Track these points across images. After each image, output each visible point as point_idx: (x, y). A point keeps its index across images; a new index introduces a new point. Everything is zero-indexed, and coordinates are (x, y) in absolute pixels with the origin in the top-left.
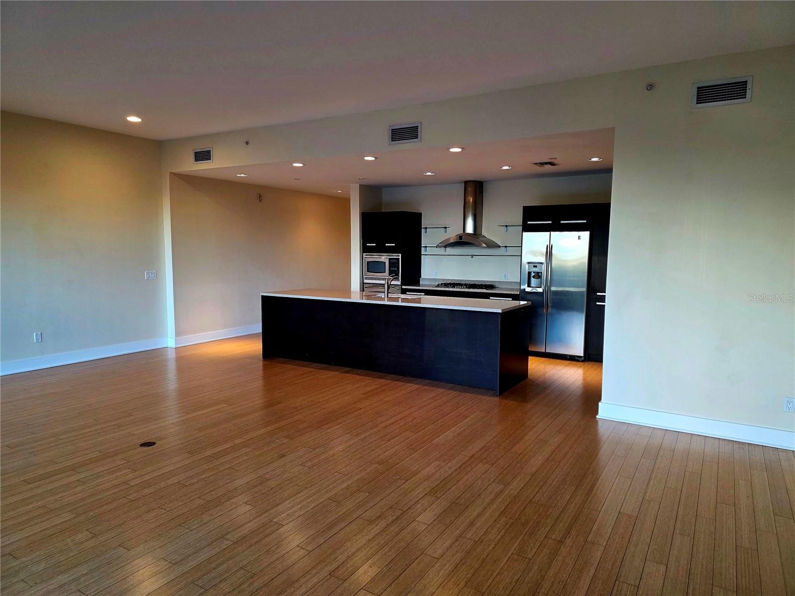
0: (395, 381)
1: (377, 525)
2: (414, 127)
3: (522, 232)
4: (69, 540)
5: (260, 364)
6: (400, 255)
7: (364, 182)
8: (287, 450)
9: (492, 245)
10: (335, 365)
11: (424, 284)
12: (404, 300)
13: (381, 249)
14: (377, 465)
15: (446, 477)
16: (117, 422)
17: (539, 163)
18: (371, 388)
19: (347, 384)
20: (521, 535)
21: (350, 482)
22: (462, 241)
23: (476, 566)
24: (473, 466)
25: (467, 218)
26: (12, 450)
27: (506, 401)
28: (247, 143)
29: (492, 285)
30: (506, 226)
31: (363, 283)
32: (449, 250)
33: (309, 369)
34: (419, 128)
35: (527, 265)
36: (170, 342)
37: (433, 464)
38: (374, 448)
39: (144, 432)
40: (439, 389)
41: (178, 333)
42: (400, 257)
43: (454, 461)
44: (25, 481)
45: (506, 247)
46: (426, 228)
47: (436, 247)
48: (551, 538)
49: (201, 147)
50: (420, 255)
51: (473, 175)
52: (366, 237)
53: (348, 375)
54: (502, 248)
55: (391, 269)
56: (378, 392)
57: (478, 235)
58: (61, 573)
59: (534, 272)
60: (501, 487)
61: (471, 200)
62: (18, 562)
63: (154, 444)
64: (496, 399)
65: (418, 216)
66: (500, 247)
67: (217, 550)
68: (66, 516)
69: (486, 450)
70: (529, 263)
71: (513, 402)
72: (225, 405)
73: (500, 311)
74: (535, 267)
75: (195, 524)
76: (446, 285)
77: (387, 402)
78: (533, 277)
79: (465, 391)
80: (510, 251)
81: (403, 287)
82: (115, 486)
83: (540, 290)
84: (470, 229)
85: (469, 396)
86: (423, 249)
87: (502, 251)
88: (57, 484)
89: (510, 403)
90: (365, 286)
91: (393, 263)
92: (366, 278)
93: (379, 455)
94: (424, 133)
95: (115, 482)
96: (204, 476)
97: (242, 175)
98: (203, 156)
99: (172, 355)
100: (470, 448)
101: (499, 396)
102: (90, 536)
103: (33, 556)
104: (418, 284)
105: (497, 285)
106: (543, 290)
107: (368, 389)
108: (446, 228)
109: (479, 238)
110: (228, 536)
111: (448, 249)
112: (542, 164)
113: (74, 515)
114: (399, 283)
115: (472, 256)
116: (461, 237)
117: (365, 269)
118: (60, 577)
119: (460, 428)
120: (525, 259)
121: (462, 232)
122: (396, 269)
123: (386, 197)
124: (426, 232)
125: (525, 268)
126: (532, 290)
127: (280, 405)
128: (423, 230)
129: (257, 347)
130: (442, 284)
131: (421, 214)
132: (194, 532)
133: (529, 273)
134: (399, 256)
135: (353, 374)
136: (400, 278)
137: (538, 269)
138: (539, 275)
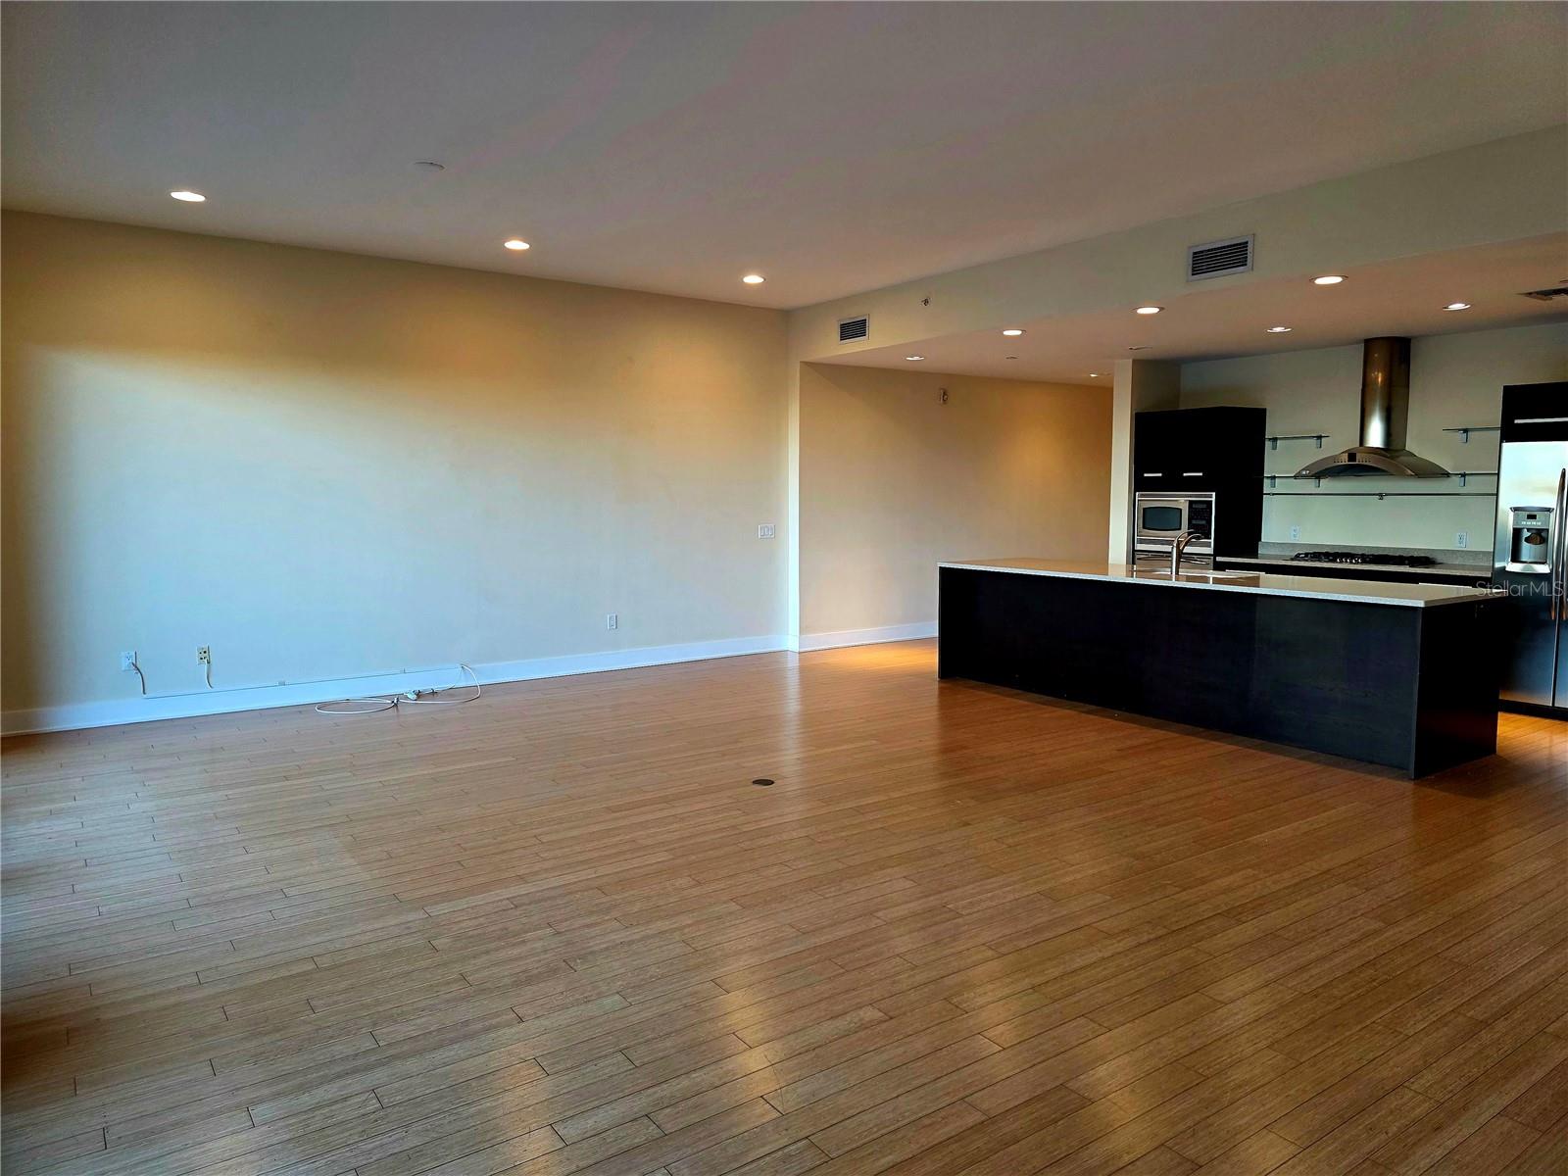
0: (1188, 734)
1: (1119, 941)
2: (1240, 244)
3: (1501, 442)
4: (668, 883)
5: (935, 685)
6: (1214, 494)
7: (1141, 355)
8: (974, 817)
9: (1429, 472)
10: (1069, 698)
11: (1266, 554)
12: (1217, 581)
13: (1173, 483)
14: (1132, 859)
15: (1265, 896)
16: (721, 749)
17: (1538, 293)
18: (1135, 742)
19: (1090, 731)
20: (1400, 999)
21: (1078, 876)
22: (1355, 466)
23: (1297, 1026)
24: (1325, 886)
25: (1371, 415)
26: (589, 770)
27: (1429, 791)
28: (926, 302)
29: (1427, 558)
30: (1466, 431)
31: (1134, 550)
32: (1326, 484)
33: (1021, 702)
34: (1250, 245)
35: (1511, 514)
36: (790, 640)
37: (1240, 873)
38: (1129, 834)
39: (758, 767)
40: (1277, 757)
41: (802, 630)
42: (1213, 499)
43: (1286, 875)
44: (607, 808)
45: (1464, 475)
46: (1275, 440)
47: (1295, 477)
48: (1465, 1016)
49: (852, 314)
50: (1261, 494)
51: (1384, 325)
52: (1142, 460)
53: (1091, 717)
54: (1454, 478)
55: (1194, 522)
56: (1149, 750)
57: (1397, 451)
58: (661, 918)
59: (1528, 530)
60: (1376, 925)
61: (1380, 380)
62: (608, 899)
63: (773, 783)
64: (1407, 786)
65: (1258, 417)
66: (1448, 475)
67: (863, 927)
68: (663, 856)
69: (1359, 866)
70: (1516, 509)
71: (1446, 794)
72: (874, 742)
73: (1421, 604)
74: (1532, 517)
75: (830, 892)
76: (1317, 556)
77: (1164, 767)
78: (1528, 540)
79: (1337, 765)
80: (1474, 485)
81: (1219, 559)
82: (722, 830)
83: (1544, 569)
84: (1375, 436)
85: (1345, 774)
86: (1267, 483)
87: (1453, 485)
88: (650, 817)
89: (1435, 794)
90: (1137, 556)
91: (1198, 512)
92: (1141, 542)
93: (1138, 845)
94: (1258, 254)
95: (722, 824)
96: (843, 834)
97: (916, 358)
98: (853, 329)
99: (793, 663)
100: (1327, 857)
101: (1414, 780)
102: (694, 883)
103: (626, 895)
104: (1255, 555)
105: (1439, 558)
106: (1552, 570)
107: (1129, 743)
108: (1320, 437)
109: (1398, 457)
110: (880, 914)
111: (1323, 481)
112: (1547, 294)
113: (671, 857)
114: (1210, 550)
115: (1381, 496)
116: (1352, 456)
117: (1139, 522)
118: (659, 923)
119: (1312, 825)
120: (1507, 501)
121: (1358, 445)
122: (1204, 522)
123: (1189, 380)
124: (1274, 448)
125: (1507, 522)
126: (1524, 568)
127: (965, 751)
128: (1268, 445)
129: (931, 659)
130: (1307, 554)
131: (1264, 410)
132: (830, 901)
133: (1517, 532)
134: (1211, 496)
135: (1103, 716)
136: (1212, 541)
137: (1539, 524)
138: (1541, 536)
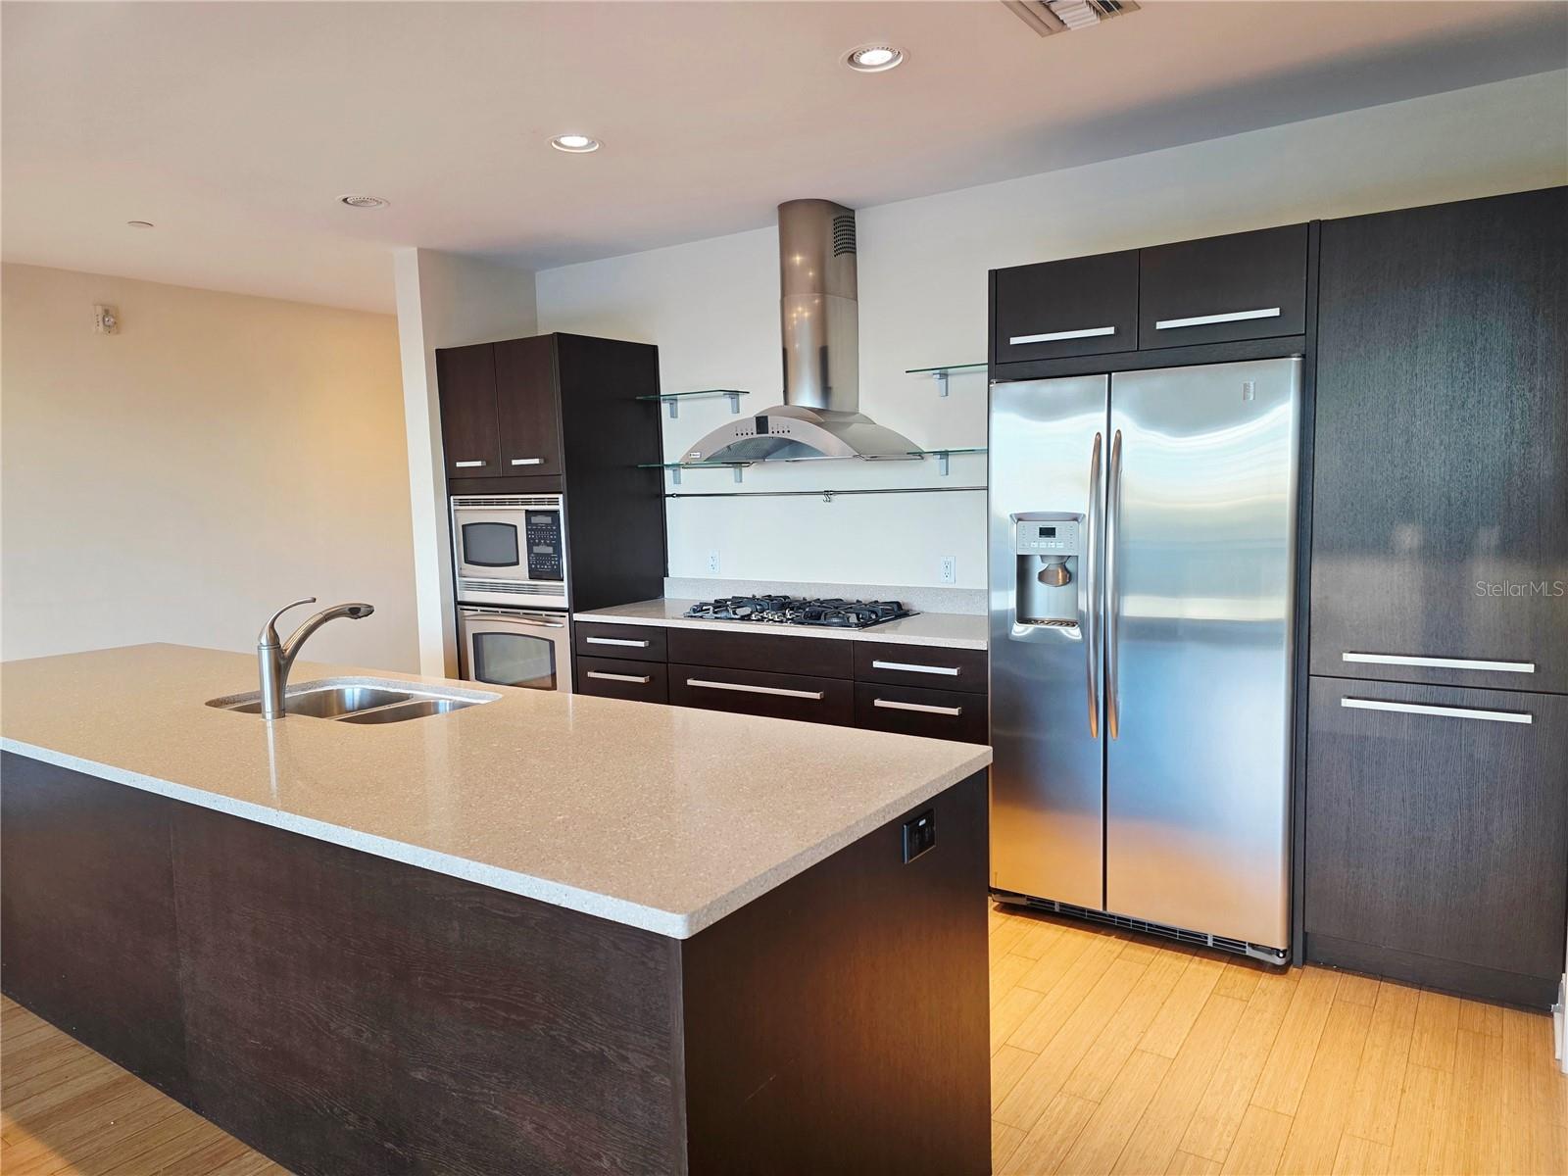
3: (990, 388)
6: (560, 497)
7: (434, 241)
13: (497, 479)
30: (943, 373)
31: (457, 603)
32: (752, 476)
35: (1013, 527)
42: (560, 507)
45: (945, 454)
46: (673, 399)
50: (659, 497)
52: (454, 436)
54: (930, 459)
55: (536, 549)
59: (1043, 558)
65: (648, 358)
66: (920, 455)
70: (1019, 519)
73: (675, 926)
74: (1048, 533)
78: (1042, 576)
80: (962, 471)
81: (577, 616)
83: (1073, 634)
84: (806, 389)
86: (668, 474)
87: (929, 472)
90: (463, 612)
91: (541, 532)
92: (469, 587)
105: (917, 603)
108: (736, 395)
111: (747, 472)
114: (563, 602)
115: (828, 495)
116: (762, 422)
117: (459, 551)
120: (1005, 505)
121: (782, 403)
122: (550, 550)
124: (675, 412)
125: (1006, 543)
126: (1038, 631)
128: (665, 408)
131: (655, 350)
133: (1023, 561)
134: (557, 502)
136: (565, 583)
137: (1061, 545)
138: (1065, 569)
